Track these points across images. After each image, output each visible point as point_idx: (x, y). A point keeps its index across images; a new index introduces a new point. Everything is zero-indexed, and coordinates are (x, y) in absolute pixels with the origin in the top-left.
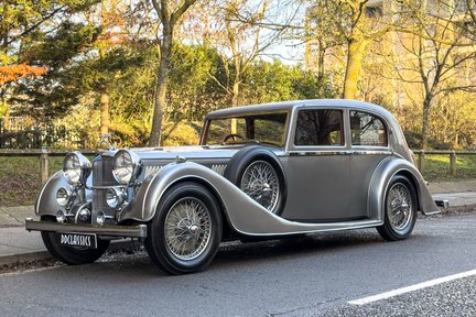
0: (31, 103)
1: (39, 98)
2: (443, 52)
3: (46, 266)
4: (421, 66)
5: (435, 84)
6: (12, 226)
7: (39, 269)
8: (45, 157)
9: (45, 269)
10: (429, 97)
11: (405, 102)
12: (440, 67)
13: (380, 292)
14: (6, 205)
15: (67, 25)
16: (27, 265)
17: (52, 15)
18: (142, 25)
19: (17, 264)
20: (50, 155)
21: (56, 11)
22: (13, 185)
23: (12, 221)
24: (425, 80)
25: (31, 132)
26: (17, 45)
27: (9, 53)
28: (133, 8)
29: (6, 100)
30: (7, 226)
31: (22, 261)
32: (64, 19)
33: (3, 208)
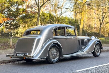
0: (10, 26)
1: (11, 25)
2: (104, 14)
3: (10, 63)
4: (99, 17)
5: (102, 22)
6: (3, 54)
7: (8, 64)
8: (11, 38)
9: (9, 64)
10: (101, 25)
11: (96, 26)
12: (103, 18)
13: (83, 69)
14: (2, 49)
15: (17, 9)
16: (5, 63)
17: (14, 6)
18: (35, 8)
19: (3, 63)
20: (12, 38)
21: (15, 5)
22: (4, 45)
23: (3, 53)
24: (100, 21)
25: (10, 33)
26: (6, 13)
27: (5, 15)
28: (33, 4)
29: (4, 25)
30: (2, 54)
31: (4, 62)
32: (17, 7)
33: (1, 50)
